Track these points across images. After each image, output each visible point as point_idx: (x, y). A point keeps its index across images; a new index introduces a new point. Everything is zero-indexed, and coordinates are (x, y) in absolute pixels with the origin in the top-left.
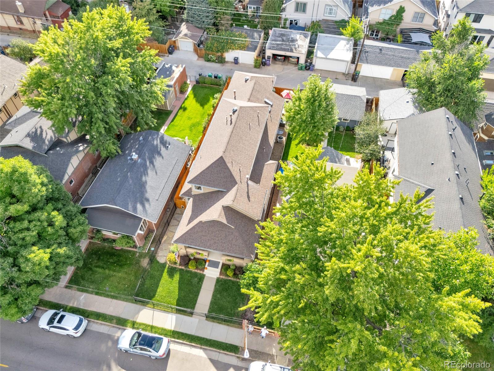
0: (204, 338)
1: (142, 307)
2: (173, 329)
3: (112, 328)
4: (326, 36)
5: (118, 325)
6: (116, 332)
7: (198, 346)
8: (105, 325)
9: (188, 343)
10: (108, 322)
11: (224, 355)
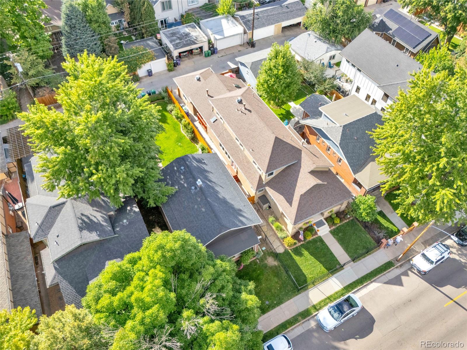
0: (367, 275)
1: (306, 292)
2: (342, 287)
3: (303, 325)
4: (207, 21)
5: (305, 319)
6: (310, 324)
7: (369, 282)
8: (295, 327)
9: (361, 286)
10: (297, 323)
11: (388, 274)
